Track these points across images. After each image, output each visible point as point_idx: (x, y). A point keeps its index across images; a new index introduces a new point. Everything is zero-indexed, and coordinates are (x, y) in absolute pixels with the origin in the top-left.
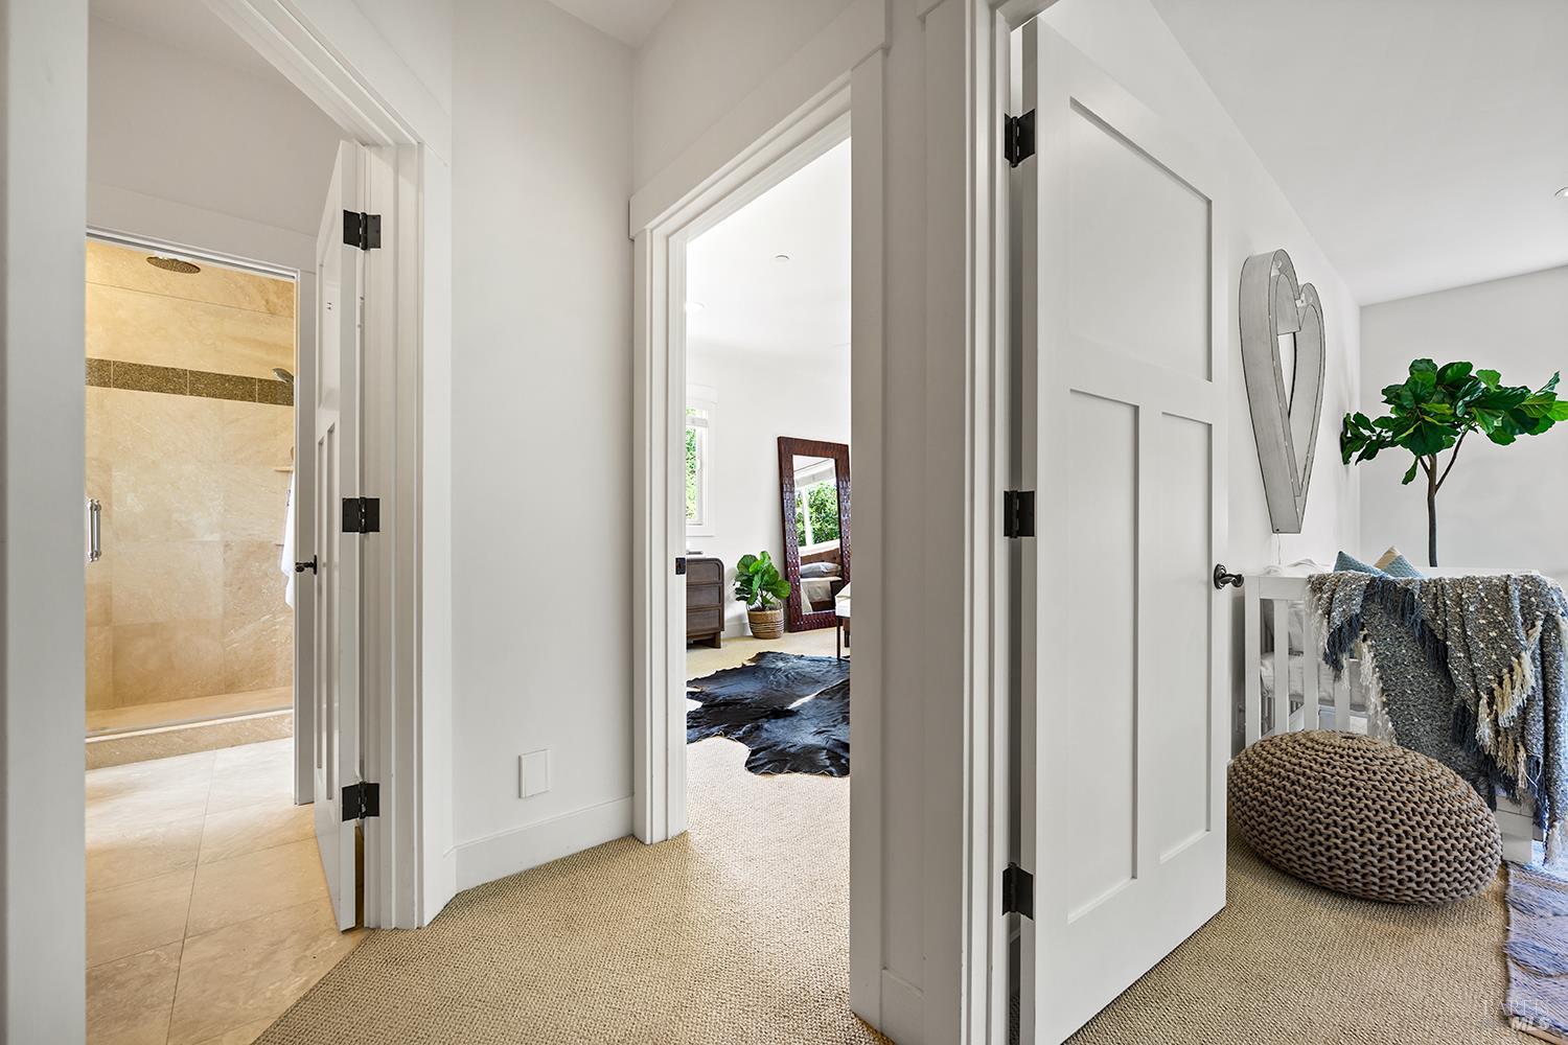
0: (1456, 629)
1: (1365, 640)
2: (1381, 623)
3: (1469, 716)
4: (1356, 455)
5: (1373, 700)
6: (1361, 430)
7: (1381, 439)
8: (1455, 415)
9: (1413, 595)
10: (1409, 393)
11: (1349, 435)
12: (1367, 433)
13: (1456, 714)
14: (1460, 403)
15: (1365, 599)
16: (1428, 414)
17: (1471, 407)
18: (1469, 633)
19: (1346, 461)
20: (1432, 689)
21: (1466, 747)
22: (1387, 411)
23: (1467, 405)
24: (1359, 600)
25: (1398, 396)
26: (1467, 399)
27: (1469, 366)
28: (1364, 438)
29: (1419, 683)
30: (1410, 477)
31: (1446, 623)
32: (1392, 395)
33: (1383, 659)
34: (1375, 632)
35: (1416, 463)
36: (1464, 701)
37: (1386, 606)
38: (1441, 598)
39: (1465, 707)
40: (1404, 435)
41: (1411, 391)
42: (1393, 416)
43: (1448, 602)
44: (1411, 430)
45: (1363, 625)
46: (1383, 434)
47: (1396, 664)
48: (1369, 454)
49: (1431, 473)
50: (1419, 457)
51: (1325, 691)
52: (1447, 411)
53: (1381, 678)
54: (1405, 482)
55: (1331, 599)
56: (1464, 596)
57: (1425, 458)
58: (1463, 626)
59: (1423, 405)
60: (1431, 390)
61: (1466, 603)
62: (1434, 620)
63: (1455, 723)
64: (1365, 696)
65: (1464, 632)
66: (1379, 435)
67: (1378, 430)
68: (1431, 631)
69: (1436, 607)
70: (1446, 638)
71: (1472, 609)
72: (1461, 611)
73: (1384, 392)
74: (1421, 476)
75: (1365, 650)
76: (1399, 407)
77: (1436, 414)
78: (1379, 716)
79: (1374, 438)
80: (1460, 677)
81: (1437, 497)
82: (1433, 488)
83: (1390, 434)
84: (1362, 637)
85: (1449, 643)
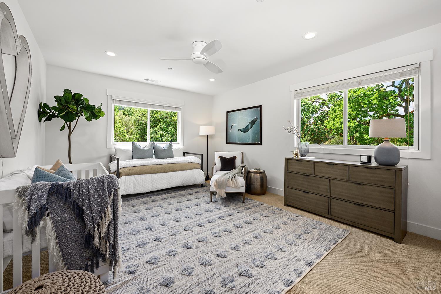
0: (87, 201)
1: (48, 216)
2: (56, 205)
3: (91, 236)
4: (44, 119)
5: (52, 244)
6: (46, 110)
7: (54, 114)
8: (77, 110)
9: (70, 190)
10: (64, 100)
11: (41, 111)
12: (48, 111)
13: (86, 237)
14: (79, 107)
15: (49, 196)
16: (69, 108)
17: (82, 108)
18: (91, 202)
19: (40, 121)
20: (77, 229)
21: (90, 249)
22: (55, 104)
23: (81, 108)
24: (45, 197)
25: (60, 100)
26: (81, 106)
27: (81, 95)
28: (47, 113)
29: (72, 228)
30: (63, 129)
31: (83, 199)
32: (58, 99)
33: (57, 222)
34: (53, 210)
35: (65, 124)
36: (89, 231)
37: (58, 197)
38: (81, 189)
39: (90, 233)
40: (62, 114)
41: (65, 99)
42: (58, 107)
43: (84, 190)
44: (64, 113)
45: (47, 208)
46: (54, 113)
47: (63, 222)
48: (49, 119)
49: (69, 128)
50: (66, 122)
51: (27, 248)
52: (75, 108)
53: (56, 231)
54: (61, 130)
55: (30, 199)
56: (90, 187)
57: (68, 123)
58: (89, 200)
59: (68, 105)
60: (70, 100)
61: (90, 190)
62: (78, 199)
63: (86, 241)
64: (48, 243)
65: (90, 202)
66: (53, 113)
67: (53, 111)
68: (78, 203)
69: (79, 193)
70: (83, 206)
71: (92, 192)
72: (89, 193)
73: (55, 97)
74: (66, 128)
75: (48, 221)
76: (60, 104)
77: (72, 109)
78: (55, 250)
79: (51, 113)
80: (88, 222)
81: (71, 136)
82: (70, 133)
83: (57, 113)
84: (46, 214)
85: (84, 208)
